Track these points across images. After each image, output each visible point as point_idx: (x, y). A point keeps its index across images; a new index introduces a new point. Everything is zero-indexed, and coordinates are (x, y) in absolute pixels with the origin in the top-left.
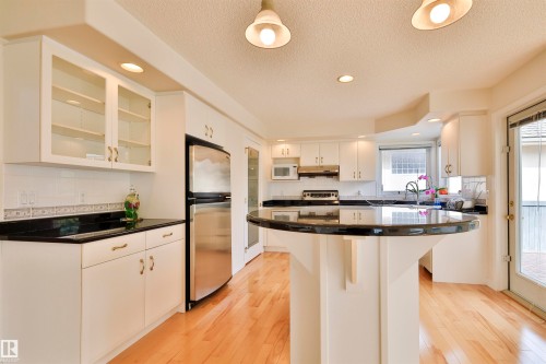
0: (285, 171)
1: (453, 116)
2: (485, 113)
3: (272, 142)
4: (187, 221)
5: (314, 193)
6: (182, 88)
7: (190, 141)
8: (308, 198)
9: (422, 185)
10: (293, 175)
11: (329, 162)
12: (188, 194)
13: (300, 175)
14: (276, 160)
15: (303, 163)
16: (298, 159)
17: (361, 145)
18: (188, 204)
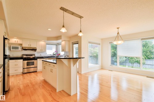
1: (64, 41)
2: (69, 41)
5: (27, 55)
8: (24, 57)
10: (20, 49)
11: (33, 46)
12: (4, 55)
13: (23, 49)
15: (24, 46)
16: (21, 44)
17: (42, 43)
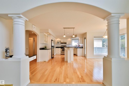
0: (59, 43)
2: (83, 37)
3: (57, 38)
4: (52, 49)
5: (63, 46)
6: (51, 35)
7: (52, 40)
8: (62, 47)
9: (77, 45)
10: (60, 43)
11: (65, 41)
12: (52, 46)
13: (61, 43)
14: (57, 41)
15: (61, 42)
16: (60, 41)
18: (52, 47)
